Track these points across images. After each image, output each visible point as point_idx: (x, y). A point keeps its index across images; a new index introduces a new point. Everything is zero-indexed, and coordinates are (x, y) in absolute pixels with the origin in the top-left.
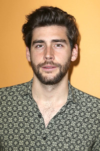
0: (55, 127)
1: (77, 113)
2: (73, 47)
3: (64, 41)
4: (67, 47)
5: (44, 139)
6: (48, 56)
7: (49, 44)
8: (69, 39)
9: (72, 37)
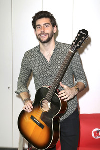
0: (53, 61)
1: (61, 53)
2: (54, 27)
6: (42, 31)
7: (43, 26)
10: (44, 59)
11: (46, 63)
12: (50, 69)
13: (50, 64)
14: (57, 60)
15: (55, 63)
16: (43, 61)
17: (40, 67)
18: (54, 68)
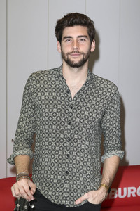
2: (92, 41)
3: (86, 37)
4: (88, 41)
5: (71, 108)
6: (75, 47)
8: (89, 35)
9: (91, 34)
10: (65, 91)
11: (66, 99)
12: (71, 110)
13: (73, 102)
14: (86, 101)
15: (81, 104)
16: (62, 94)
17: (55, 102)
18: (79, 111)
